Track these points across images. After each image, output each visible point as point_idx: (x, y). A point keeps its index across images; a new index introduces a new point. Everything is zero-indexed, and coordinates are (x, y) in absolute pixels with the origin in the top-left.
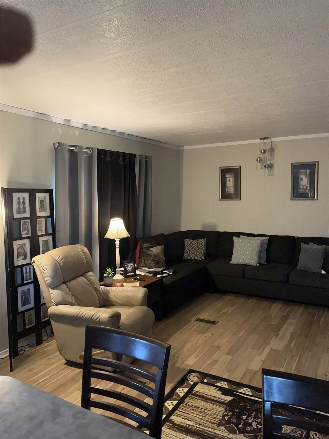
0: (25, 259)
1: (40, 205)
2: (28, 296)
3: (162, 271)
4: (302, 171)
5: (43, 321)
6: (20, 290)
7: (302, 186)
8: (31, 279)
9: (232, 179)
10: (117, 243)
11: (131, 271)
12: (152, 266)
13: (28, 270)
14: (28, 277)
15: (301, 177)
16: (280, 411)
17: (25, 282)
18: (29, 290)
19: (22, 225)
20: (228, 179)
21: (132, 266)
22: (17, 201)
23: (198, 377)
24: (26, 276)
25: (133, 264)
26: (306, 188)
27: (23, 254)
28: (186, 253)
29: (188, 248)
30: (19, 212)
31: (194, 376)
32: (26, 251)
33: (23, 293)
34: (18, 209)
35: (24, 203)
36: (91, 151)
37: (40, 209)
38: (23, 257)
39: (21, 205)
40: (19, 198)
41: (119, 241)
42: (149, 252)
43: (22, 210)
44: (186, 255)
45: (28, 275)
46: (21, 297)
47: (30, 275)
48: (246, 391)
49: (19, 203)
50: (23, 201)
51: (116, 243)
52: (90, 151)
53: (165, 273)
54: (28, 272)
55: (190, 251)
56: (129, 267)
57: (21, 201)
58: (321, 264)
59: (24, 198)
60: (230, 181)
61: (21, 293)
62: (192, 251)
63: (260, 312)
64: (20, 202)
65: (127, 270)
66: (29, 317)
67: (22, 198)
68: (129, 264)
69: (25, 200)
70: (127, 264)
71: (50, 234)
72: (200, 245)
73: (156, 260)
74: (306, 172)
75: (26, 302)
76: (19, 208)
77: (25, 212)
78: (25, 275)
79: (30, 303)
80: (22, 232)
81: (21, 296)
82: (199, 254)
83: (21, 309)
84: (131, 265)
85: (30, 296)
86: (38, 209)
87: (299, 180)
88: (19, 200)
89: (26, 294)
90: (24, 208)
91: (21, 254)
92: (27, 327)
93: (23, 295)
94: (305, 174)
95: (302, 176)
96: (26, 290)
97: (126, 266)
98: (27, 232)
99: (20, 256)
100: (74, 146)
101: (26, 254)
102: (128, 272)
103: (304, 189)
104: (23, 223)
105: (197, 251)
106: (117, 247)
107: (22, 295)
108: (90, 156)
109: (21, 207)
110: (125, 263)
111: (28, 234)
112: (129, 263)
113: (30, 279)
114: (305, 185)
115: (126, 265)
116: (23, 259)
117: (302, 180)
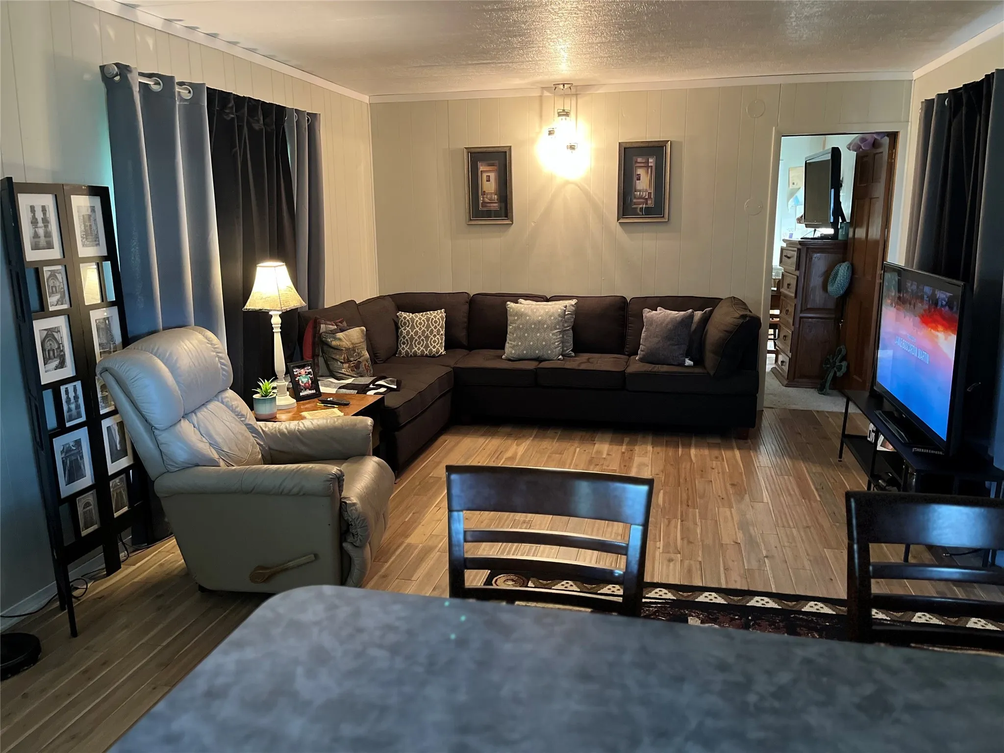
0: (62, 367)
1: (83, 228)
2: (79, 459)
3: (373, 382)
4: (639, 160)
5: (116, 515)
6: (59, 443)
7: (640, 191)
8: (81, 417)
9: (493, 176)
10: (276, 321)
11: (307, 385)
12: (345, 373)
13: (72, 395)
14: (74, 412)
15: (638, 173)
16: (687, 612)
17: (68, 425)
18: (78, 443)
19: (48, 280)
20: (485, 175)
21: (309, 373)
22: (30, 215)
23: (513, 580)
24: (69, 410)
25: (311, 370)
26: (647, 197)
27: (56, 354)
28: (404, 343)
29: (408, 333)
30: (36, 247)
31: (505, 581)
32: (63, 346)
33: (67, 451)
34: (34, 237)
35: (46, 221)
36: (190, 92)
37: (84, 238)
38: (56, 362)
39: (41, 227)
40: (32, 209)
41: (280, 316)
42: (334, 343)
43: (42, 241)
44: (403, 349)
45: (73, 406)
46: (63, 462)
47: (78, 407)
48: (613, 589)
49: (34, 222)
50: (42, 216)
51: (273, 321)
52: (187, 92)
53: (381, 386)
54: (72, 400)
55: (412, 338)
56: (304, 377)
57: (39, 215)
58: (684, 347)
59: (44, 209)
60: (488, 180)
61: (62, 452)
62: (416, 338)
63: (578, 450)
64: (37, 219)
65: (299, 384)
66: (84, 508)
67: (41, 209)
68: (302, 370)
69: (48, 215)
70: (298, 370)
71: (112, 304)
72: (433, 325)
73: (352, 359)
74: (648, 162)
75: (74, 473)
76: (36, 236)
77: (50, 246)
78: (65, 408)
79: (83, 476)
80: (49, 297)
81: (62, 458)
82: (434, 344)
83: (66, 490)
84: (306, 372)
85: (82, 457)
86: (80, 239)
87: (635, 178)
88: (34, 214)
89: (72, 452)
90: (48, 235)
91: (51, 353)
92: (84, 533)
93: (66, 457)
94: (647, 166)
95: (640, 171)
96: (71, 444)
97: (297, 375)
98: (61, 297)
99: (50, 358)
100: (150, 76)
101: (62, 353)
102: (302, 388)
103: (644, 198)
104: (49, 273)
105: (427, 337)
106: (277, 330)
107: (63, 456)
108: (192, 106)
109: (41, 232)
110: (294, 368)
111: (62, 304)
112: (302, 367)
113: (79, 416)
114: (646, 191)
115: (295, 373)
116: (57, 368)
117: (640, 180)
